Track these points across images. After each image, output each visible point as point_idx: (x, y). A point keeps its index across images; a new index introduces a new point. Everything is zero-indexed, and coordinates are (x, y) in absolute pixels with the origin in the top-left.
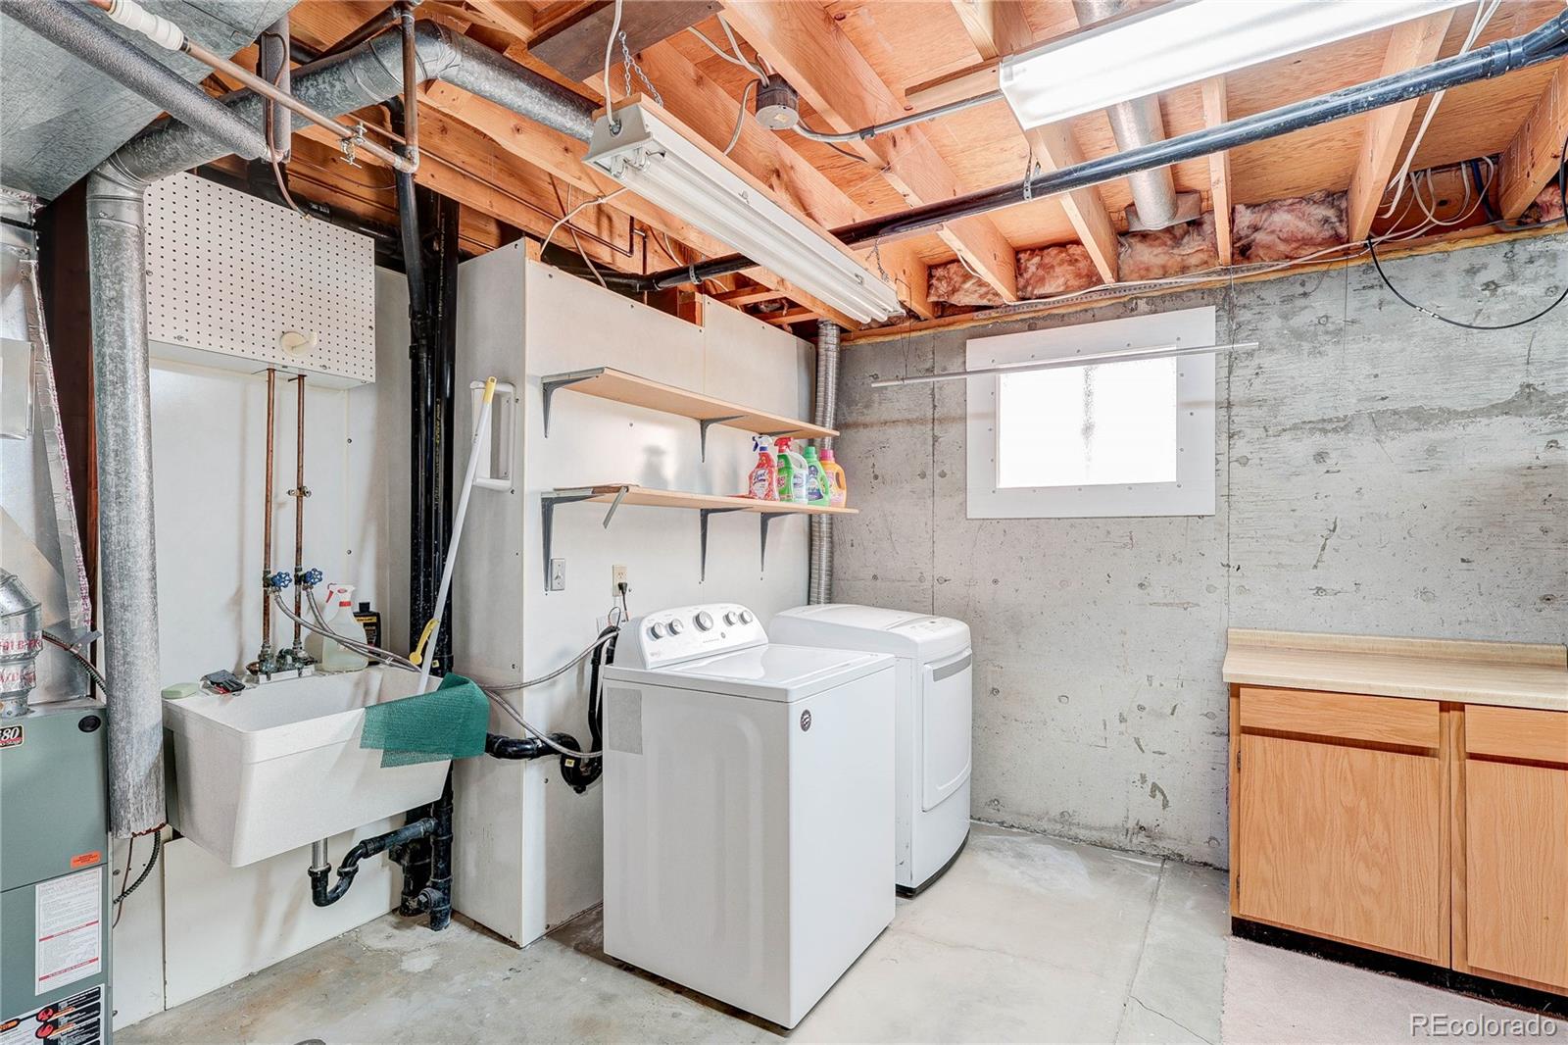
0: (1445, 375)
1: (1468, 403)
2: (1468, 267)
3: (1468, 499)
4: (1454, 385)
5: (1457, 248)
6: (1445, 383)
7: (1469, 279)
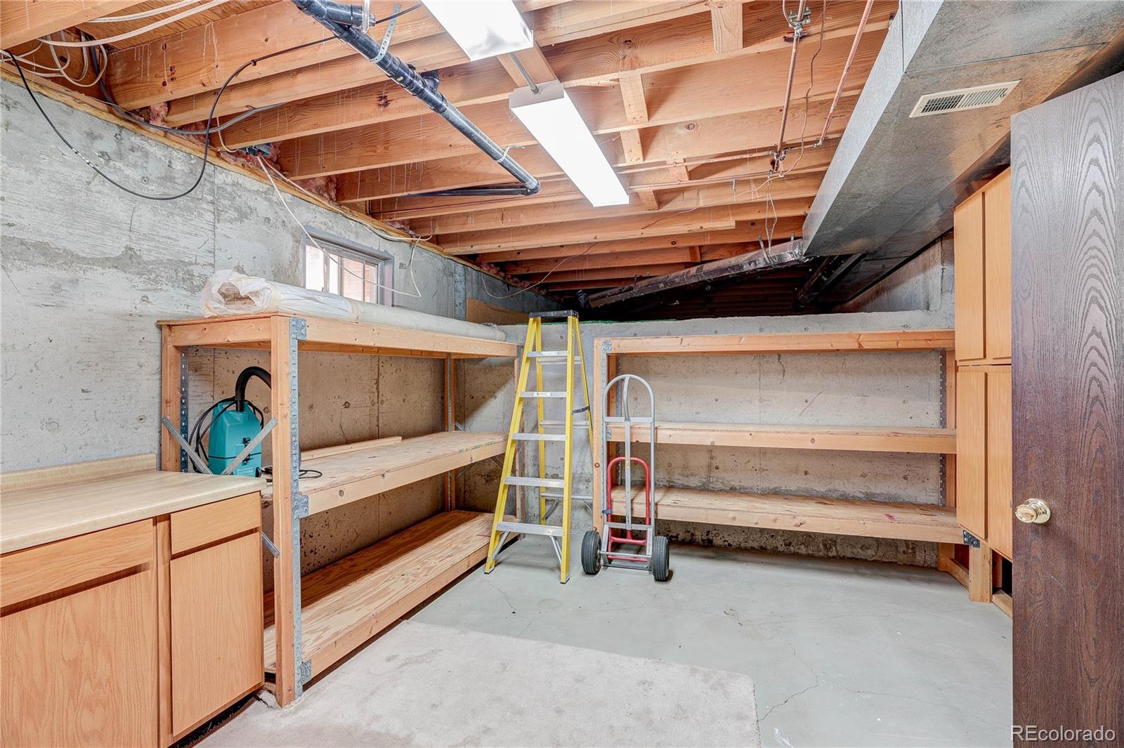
0: (69, 220)
1: (88, 251)
2: (87, 130)
3: (88, 336)
4: (77, 232)
5: (81, 109)
6: (70, 227)
7: (89, 142)
